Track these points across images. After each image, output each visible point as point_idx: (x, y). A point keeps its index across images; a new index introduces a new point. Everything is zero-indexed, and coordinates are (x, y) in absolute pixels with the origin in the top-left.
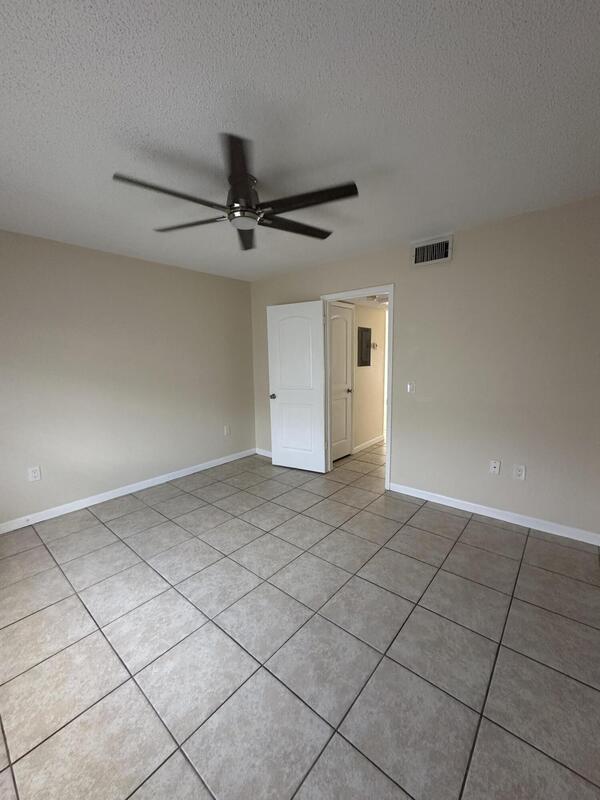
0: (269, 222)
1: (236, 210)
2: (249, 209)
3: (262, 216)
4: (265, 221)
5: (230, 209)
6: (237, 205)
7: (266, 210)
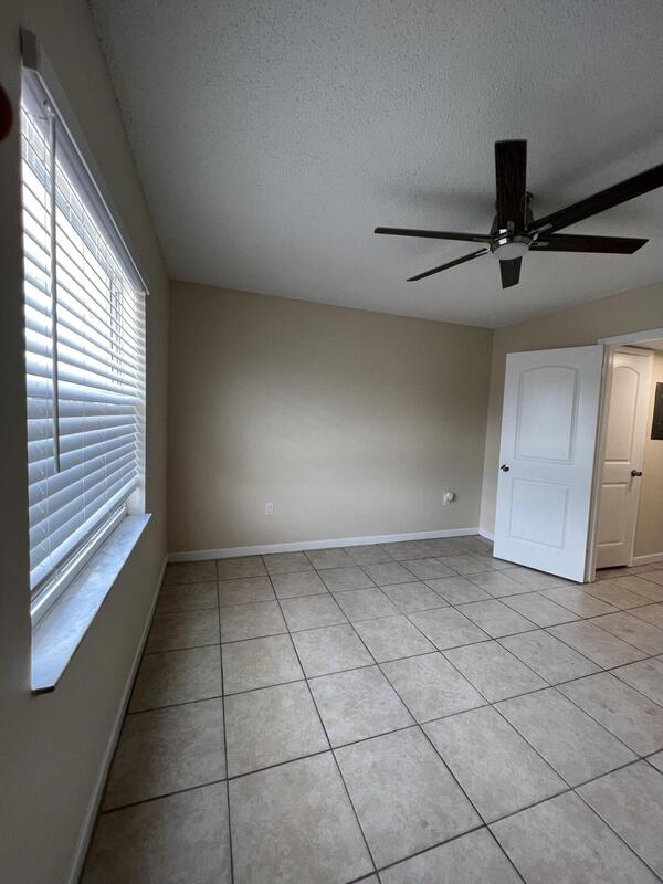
0: (545, 244)
1: (502, 236)
2: (520, 232)
3: (535, 238)
4: (539, 244)
5: (495, 237)
6: (502, 231)
7: (542, 228)
